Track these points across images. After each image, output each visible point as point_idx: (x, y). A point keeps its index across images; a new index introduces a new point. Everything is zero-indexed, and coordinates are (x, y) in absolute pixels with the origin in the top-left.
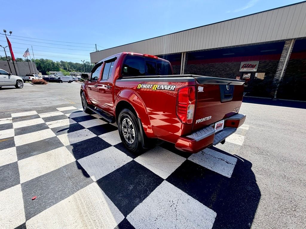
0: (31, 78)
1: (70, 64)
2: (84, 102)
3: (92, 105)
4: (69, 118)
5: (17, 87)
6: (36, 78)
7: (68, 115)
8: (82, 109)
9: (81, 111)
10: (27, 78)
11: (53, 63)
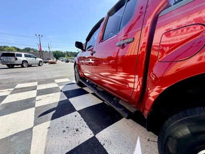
0: (50, 60)
1: (71, 53)
2: (77, 75)
3: (84, 78)
4: (61, 91)
5: (39, 65)
6: (51, 60)
7: (61, 88)
8: (74, 82)
9: (74, 83)
10: (47, 60)
11: (62, 53)
